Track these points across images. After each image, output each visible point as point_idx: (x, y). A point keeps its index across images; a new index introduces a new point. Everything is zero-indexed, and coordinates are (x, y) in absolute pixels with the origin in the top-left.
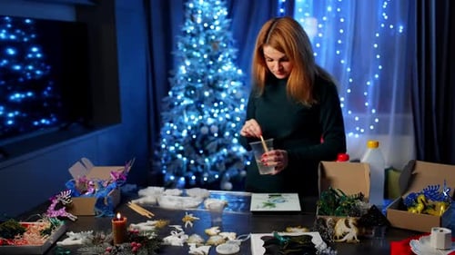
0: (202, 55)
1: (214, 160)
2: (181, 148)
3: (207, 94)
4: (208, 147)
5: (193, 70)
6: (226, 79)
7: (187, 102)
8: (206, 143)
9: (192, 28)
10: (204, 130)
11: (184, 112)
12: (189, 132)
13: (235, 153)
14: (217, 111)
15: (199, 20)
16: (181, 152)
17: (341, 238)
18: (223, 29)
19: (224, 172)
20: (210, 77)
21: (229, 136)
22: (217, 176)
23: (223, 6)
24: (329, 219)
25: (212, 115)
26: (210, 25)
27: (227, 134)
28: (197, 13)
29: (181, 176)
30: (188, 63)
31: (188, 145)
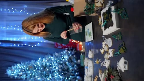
0: (34, 72)
1: (70, 66)
2: (66, 78)
3: (47, 70)
4: (66, 68)
5: (39, 75)
6: (42, 64)
7: (50, 77)
8: (64, 70)
9: (24, 76)
10: (60, 70)
11: (54, 77)
12: (61, 75)
13: (67, 59)
14: (53, 66)
15: (21, 73)
16: (68, 78)
17: (102, 4)
18: (25, 65)
19: (74, 63)
20: (42, 68)
21: (62, 62)
22: (76, 65)
23: (17, 65)
24: (96, 9)
25: (55, 68)
26: (23, 69)
27: (61, 62)
28: (19, 74)
29: (76, 78)
30: (37, 77)
31: (66, 76)
